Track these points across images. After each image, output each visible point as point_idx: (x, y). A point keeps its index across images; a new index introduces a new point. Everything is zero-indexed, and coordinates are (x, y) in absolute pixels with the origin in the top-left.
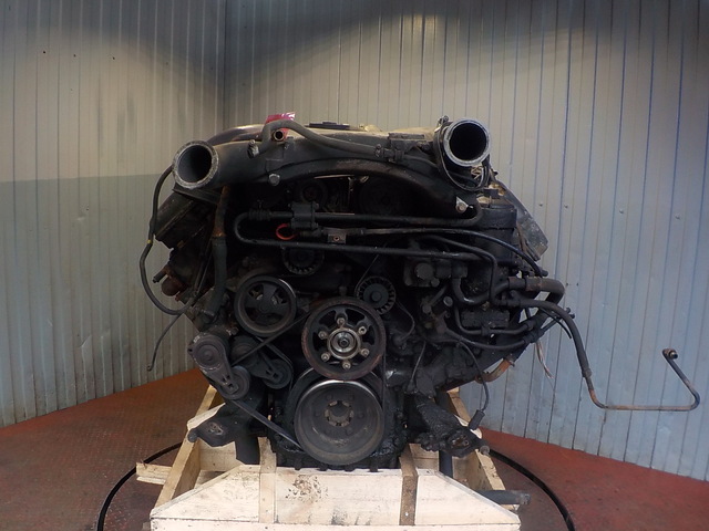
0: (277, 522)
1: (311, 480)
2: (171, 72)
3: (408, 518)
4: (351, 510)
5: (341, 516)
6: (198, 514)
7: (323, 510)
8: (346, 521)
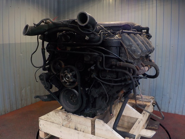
0: (63, 126)
1: (69, 116)
2: (44, 13)
3: (93, 133)
4: (79, 126)
5: (77, 127)
6: (47, 119)
7: (72, 125)
8: (78, 129)
